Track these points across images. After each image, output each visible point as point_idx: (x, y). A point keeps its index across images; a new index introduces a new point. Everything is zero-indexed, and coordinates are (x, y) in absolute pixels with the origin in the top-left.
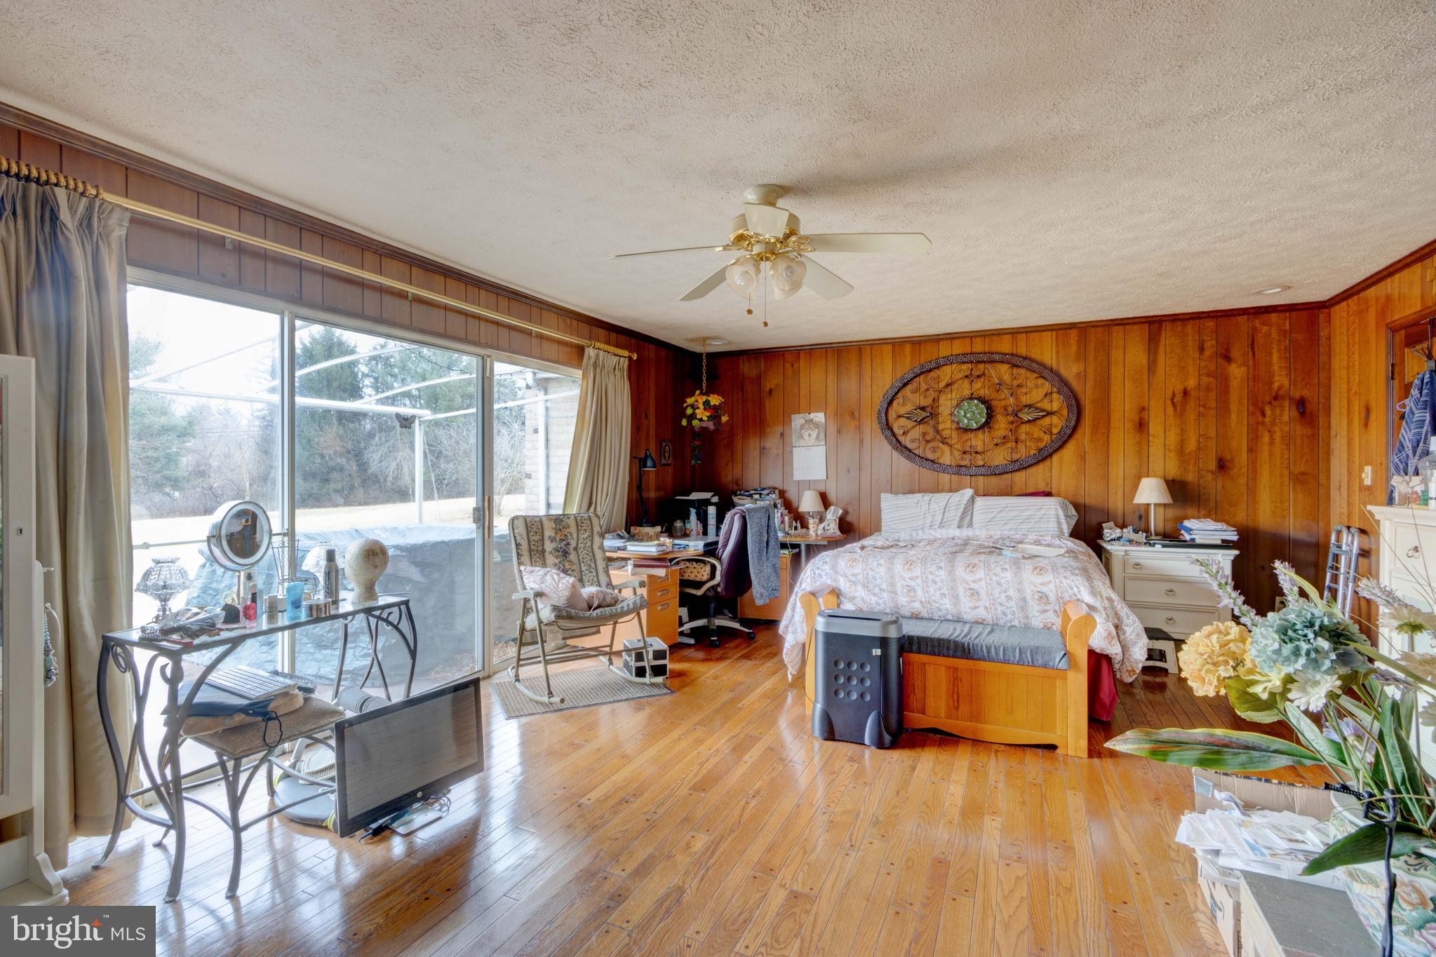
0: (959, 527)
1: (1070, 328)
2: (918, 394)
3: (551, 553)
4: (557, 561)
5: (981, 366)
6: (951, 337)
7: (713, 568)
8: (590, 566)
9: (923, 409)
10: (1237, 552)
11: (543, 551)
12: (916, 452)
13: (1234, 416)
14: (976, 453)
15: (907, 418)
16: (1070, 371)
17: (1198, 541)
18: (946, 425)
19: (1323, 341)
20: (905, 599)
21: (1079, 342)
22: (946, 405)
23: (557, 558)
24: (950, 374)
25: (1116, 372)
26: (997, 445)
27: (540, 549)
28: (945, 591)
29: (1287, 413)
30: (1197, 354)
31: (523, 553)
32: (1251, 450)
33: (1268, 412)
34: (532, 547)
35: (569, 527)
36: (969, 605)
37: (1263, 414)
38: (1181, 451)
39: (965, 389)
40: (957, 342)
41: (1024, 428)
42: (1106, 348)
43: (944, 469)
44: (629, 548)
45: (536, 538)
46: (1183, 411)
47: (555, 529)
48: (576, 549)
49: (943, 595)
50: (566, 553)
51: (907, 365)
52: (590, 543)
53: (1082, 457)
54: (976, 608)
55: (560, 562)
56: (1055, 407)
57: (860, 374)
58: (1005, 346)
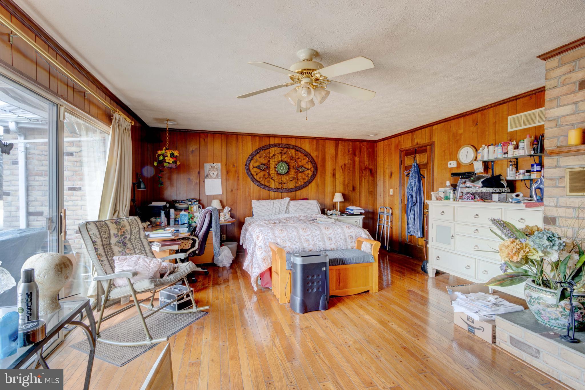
0: (286, 213)
1: (314, 139)
2: (261, 158)
3: (115, 244)
4: (120, 250)
5: (285, 149)
6: (275, 136)
7: (195, 241)
8: (141, 249)
9: (264, 164)
10: (364, 216)
11: (110, 244)
12: (261, 182)
13: (356, 173)
14: (284, 183)
15: (258, 168)
16: (314, 154)
17: (354, 213)
18: (272, 172)
19: (375, 152)
20: (306, 245)
21: (316, 144)
22: (273, 163)
23: (120, 247)
24: (274, 151)
25: (327, 156)
26: (291, 180)
27: (108, 243)
28: (320, 239)
29: (368, 173)
30: (348, 153)
31: (99, 247)
32: (360, 184)
33: (364, 173)
34: (104, 242)
35: (125, 226)
36: (329, 243)
37: (363, 173)
38: (344, 184)
39: (279, 158)
40: (276, 139)
41: (300, 174)
42: (324, 147)
43: (272, 190)
44: (151, 236)
45: (106, 236)
46: (344, 171)
47: (117, 228)
48: (130, 240)
49: (319, 241)
50: (125, 244)
51: (257, 145)
52: (138, 235)
53: (317, 186)
54: (331, 244)
55: (122, 250)
56: (309, 167)
57: (237, 147)
58: (293, 142)
